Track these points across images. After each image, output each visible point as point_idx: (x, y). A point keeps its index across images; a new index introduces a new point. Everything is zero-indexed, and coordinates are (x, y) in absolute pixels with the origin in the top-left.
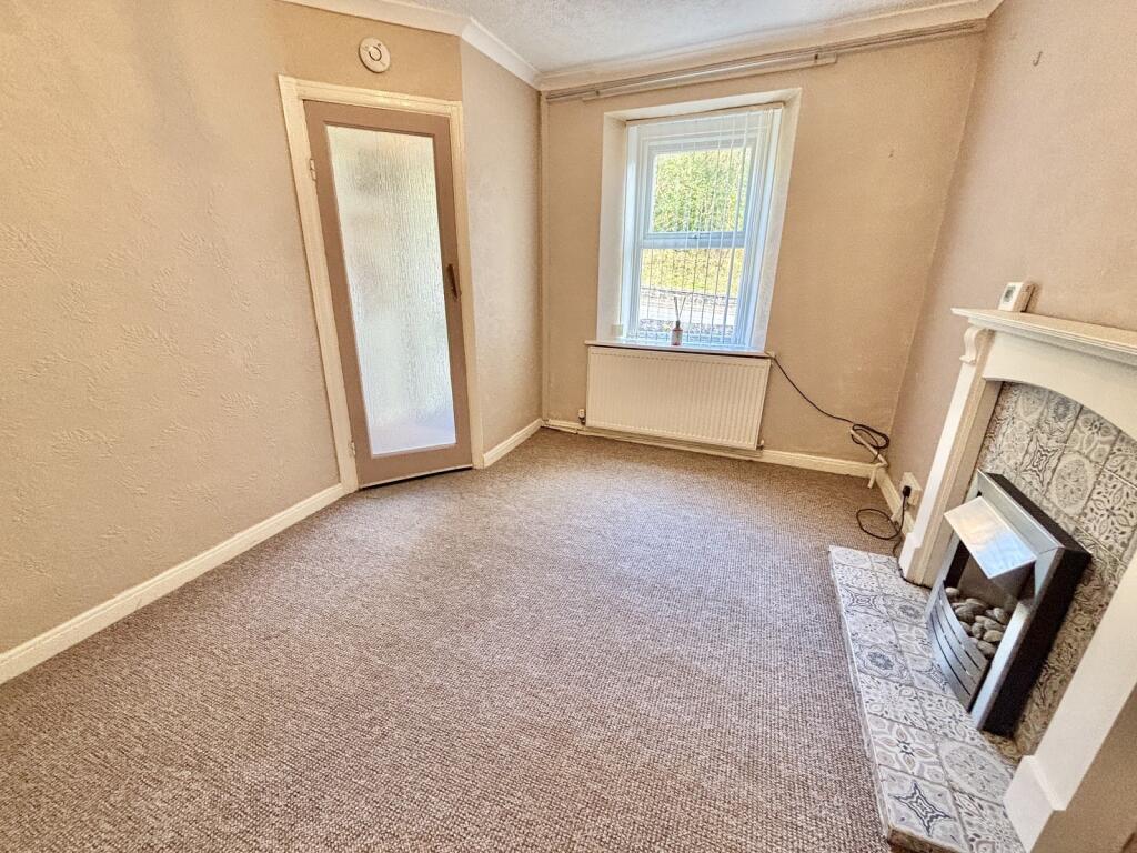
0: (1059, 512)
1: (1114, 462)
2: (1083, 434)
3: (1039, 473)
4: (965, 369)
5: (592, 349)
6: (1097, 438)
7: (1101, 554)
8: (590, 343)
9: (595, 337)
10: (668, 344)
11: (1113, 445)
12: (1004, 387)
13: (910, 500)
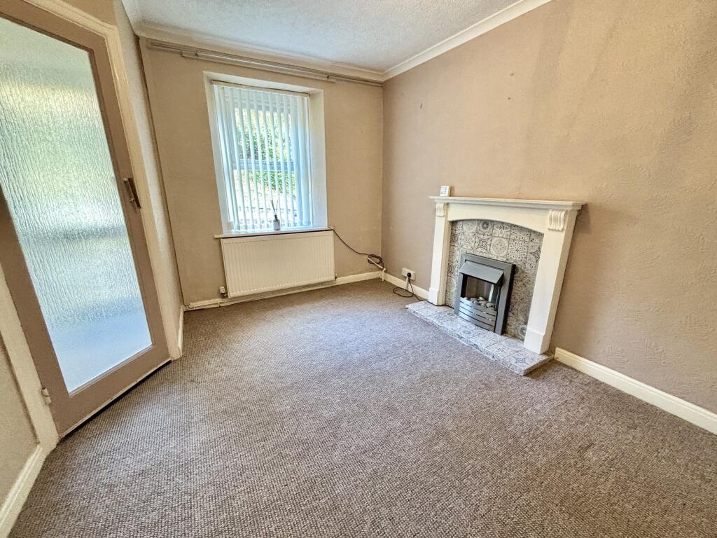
0: (498, 257)
1: (513, 236)
2: (497, 231)
3: (484, 247)
4: (437, 219)
5: (222, 241)
6: (503, 231)
7: (519, 263)
8: (221, 236)
9: (221, 232)
10: (271, 230)
11: (510, 231)
12: (454, 223)
13: (412, 278)
